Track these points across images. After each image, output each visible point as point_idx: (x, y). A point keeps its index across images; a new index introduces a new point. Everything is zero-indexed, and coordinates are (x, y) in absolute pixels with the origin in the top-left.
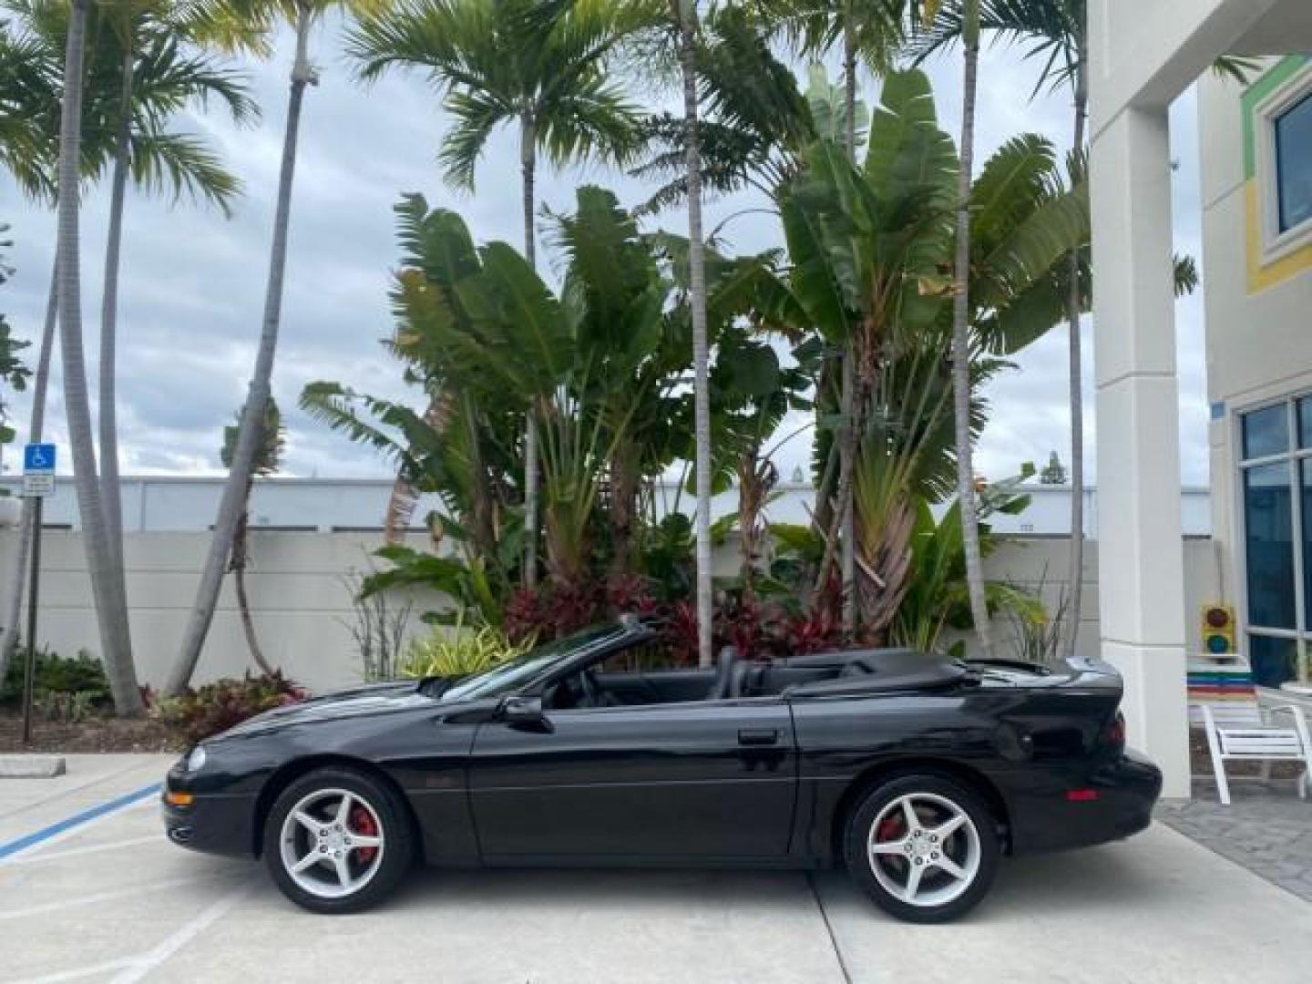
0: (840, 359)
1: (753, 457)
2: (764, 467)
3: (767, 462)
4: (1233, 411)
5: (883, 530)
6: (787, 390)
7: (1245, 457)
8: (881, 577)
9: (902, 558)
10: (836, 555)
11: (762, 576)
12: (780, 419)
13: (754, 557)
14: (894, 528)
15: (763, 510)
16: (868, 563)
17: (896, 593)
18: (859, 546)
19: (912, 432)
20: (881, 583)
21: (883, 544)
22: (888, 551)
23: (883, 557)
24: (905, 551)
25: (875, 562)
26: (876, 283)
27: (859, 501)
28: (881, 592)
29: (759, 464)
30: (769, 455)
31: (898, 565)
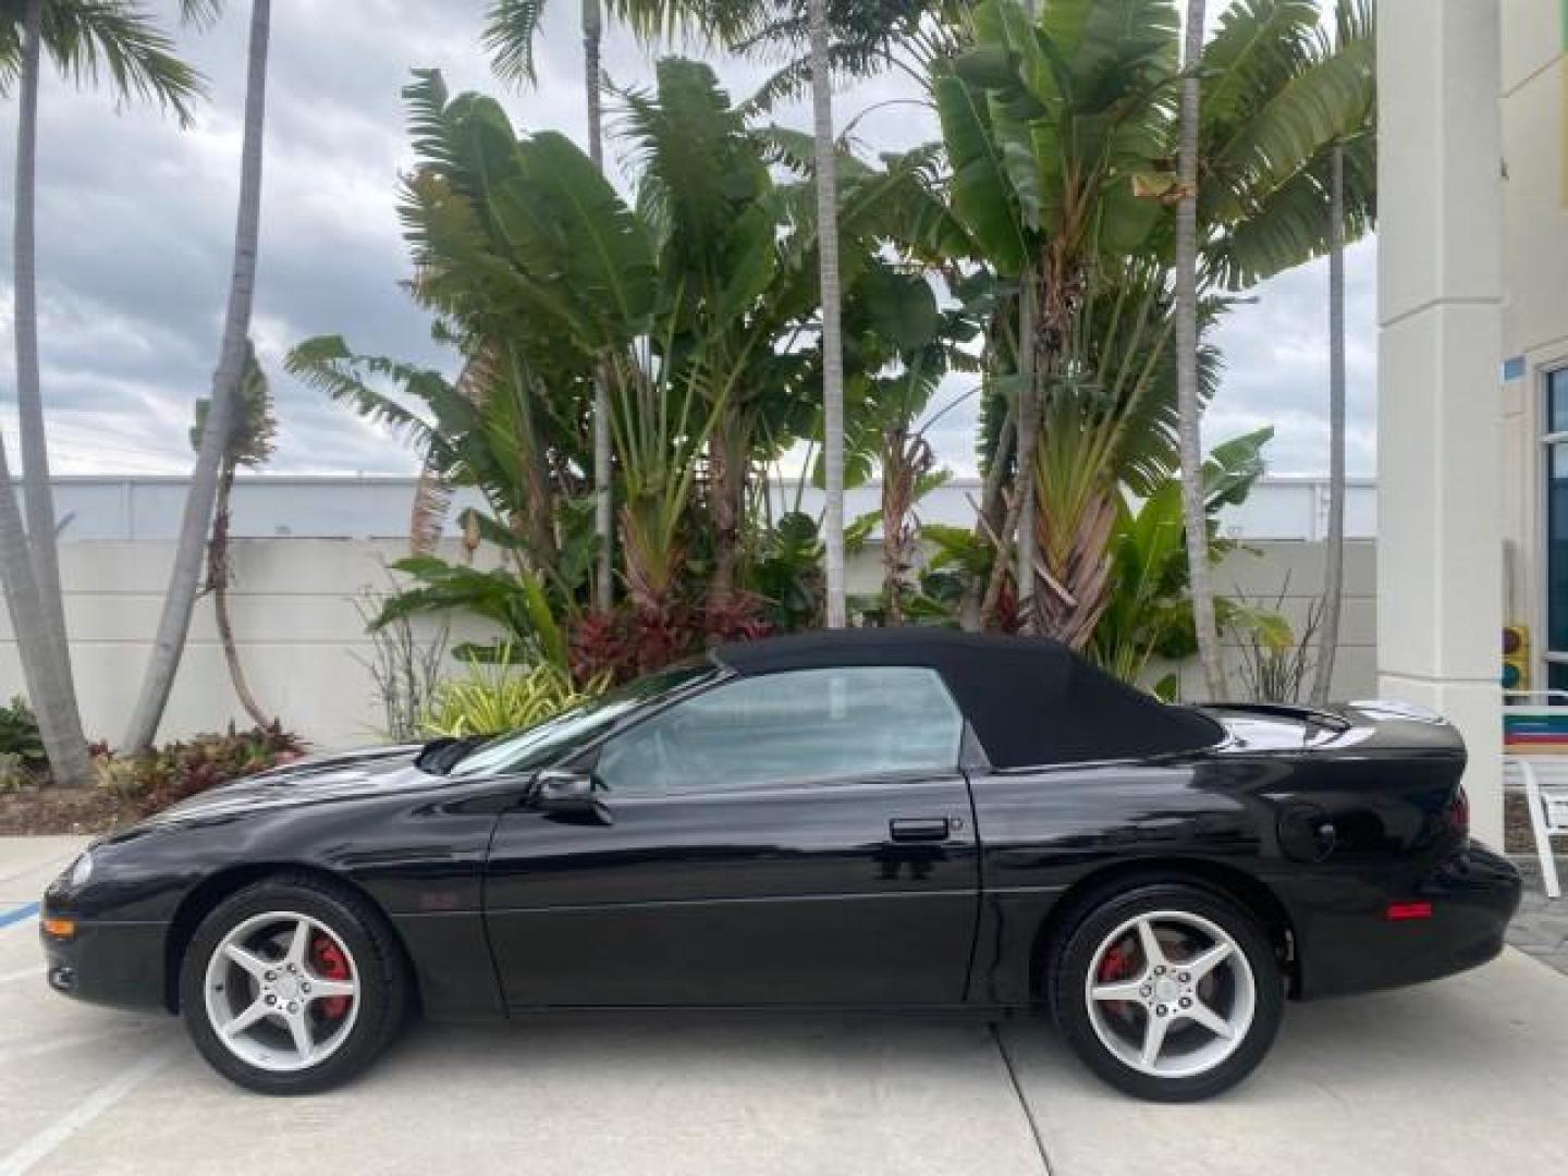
0: (1016, 299)
1: (900, 433)
2: (914, 448)
3: (919, 441)
4: (1538, 367)
5: (1074, 529)
6: (947, 342)
7: (1551, 428)
8: (1070, 592)
9: (1099, 567)
10: (1011, 565)
11: (913, 592)
12: (936, 383)
13: (903, 568)
14: (1087, 526)
15: (914, 507)
16: (1053, 574)
17: (1091, 611)
18: (1042, 552)
19: (1115, 396)
20: (1070, 600)
21: (1073, 551)
22: (1080, 557)
23: (1073, 565)
24: (1103, 556)
25: (1062, 572)
26: (1070, 187)
27: (1041, 489)
28: (1070, 611)
29: (908, 444)
30: (922, 431)
31: (1092, 576)
